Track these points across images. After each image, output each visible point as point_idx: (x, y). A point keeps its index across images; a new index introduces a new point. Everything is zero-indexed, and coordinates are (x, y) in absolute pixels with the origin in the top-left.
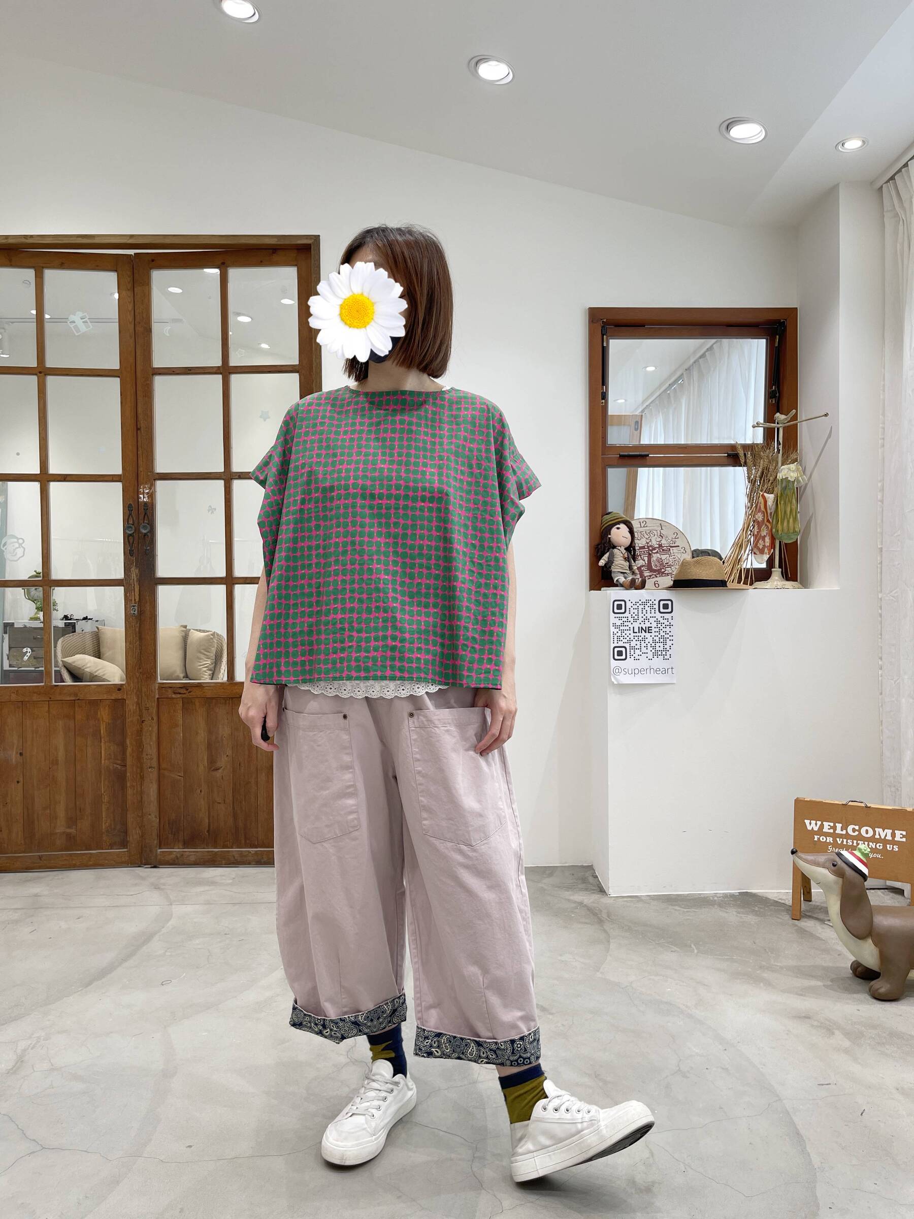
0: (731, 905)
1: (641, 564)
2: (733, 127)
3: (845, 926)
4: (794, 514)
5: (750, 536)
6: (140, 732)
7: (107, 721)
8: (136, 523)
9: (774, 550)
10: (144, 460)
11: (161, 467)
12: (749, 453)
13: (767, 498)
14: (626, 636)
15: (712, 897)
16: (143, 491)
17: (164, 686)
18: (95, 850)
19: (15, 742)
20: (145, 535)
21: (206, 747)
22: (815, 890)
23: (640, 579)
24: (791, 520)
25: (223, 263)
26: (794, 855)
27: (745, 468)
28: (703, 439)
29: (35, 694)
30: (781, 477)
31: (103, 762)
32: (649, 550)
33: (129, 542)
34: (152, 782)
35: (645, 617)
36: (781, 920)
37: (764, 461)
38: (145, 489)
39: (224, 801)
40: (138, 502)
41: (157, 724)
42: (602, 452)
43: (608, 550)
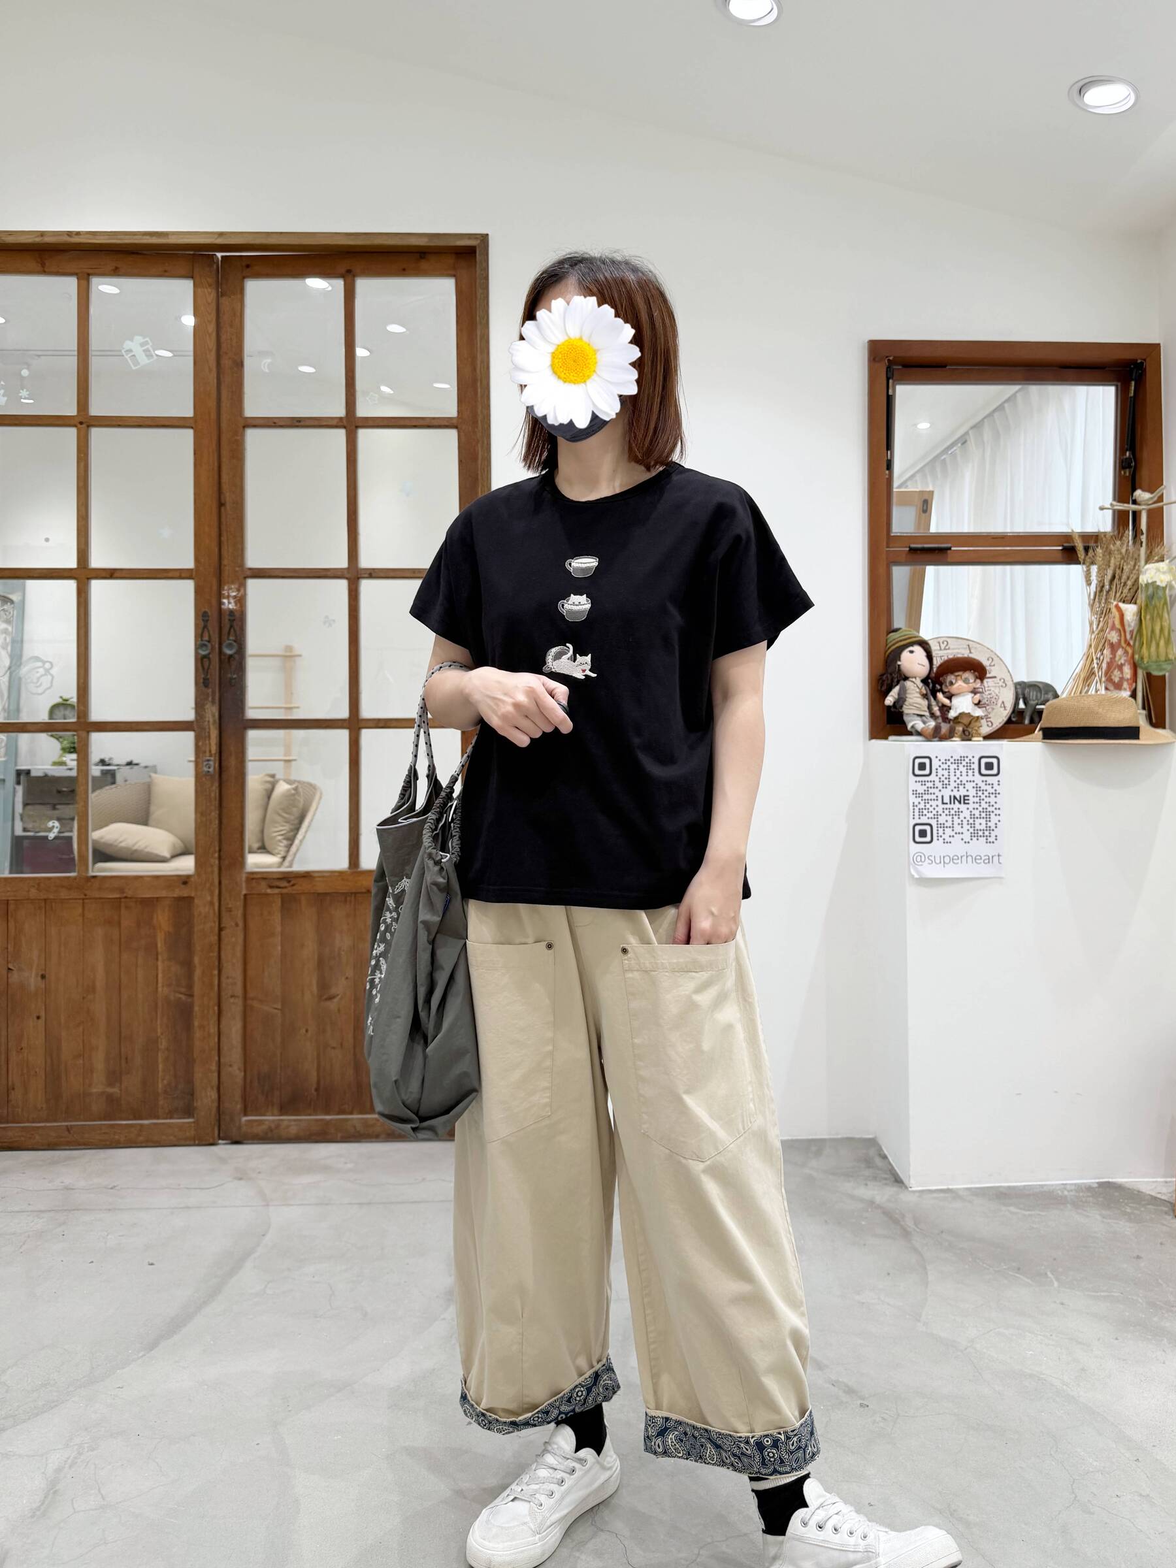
2: (1087, 92)
4: (1167, 634)
6: (218, 945)
7: (166, 929)
8: (216, 639)
10: (231, 550)
11: (253, 560)
13: (1123, 609)
14: (931, 809)
15: (1059, 1189)
16: (228, 593)
17: (255, 876)
18: (150, 1118)
19: (35, 958)
20: (231, 656)
21: (316, 965)
24: (1162, 643)
25: (349, 272)
27: (1084, 567)
29: (63, 889)
30: (1145, 581)
31: (160, 989)
33: (203, 667)
34: (234, 1018)
35: (958, 782)
37: (1115, 557)
38: (230, 591)
39: (341, 1044)
40: (220, 609)
41: (242, 933)
42: (888, 543)
43: (898, 683)
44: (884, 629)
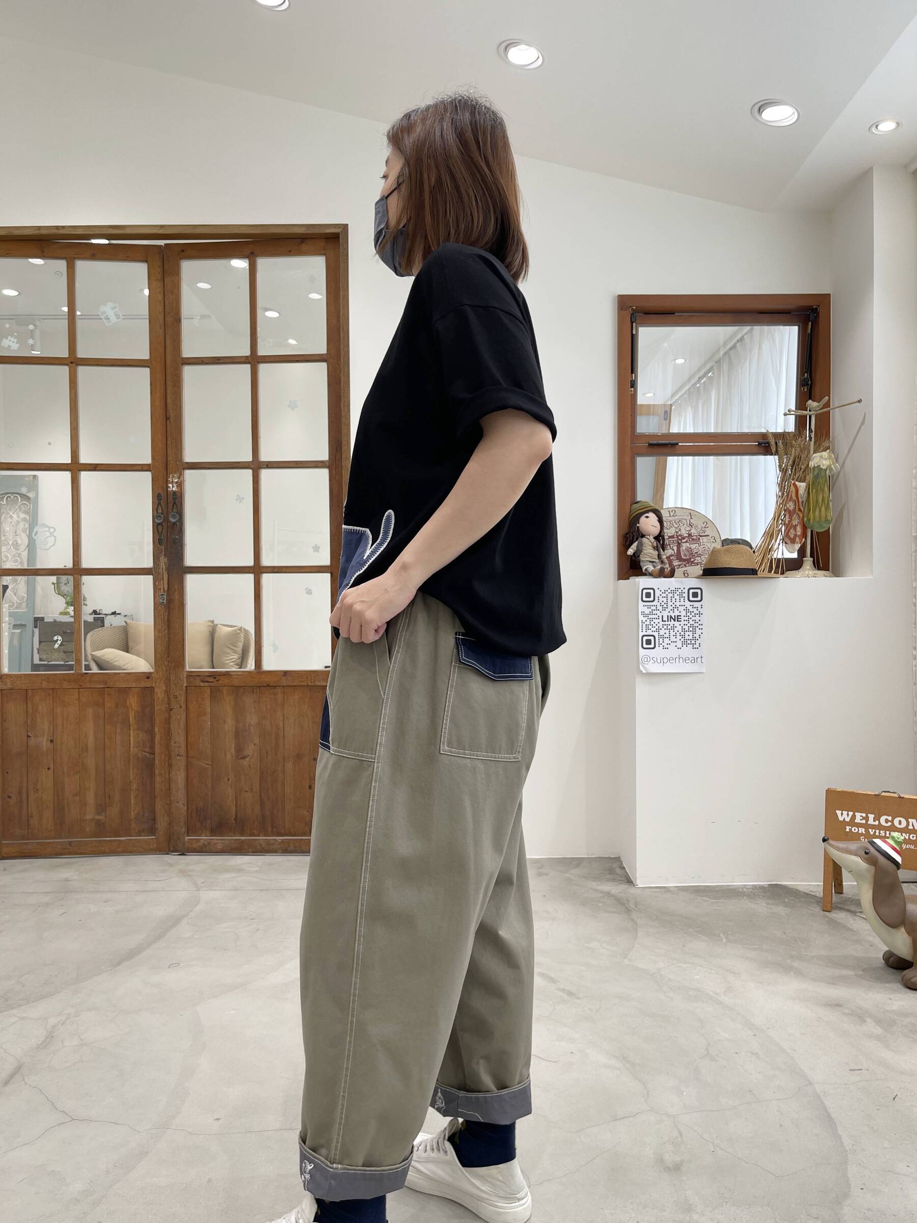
0: (761, 897)
2: (763, 111)
3: (878, 915)
4: (826, 502)
5: (781, 526)
6: (168, 721)
7: (136, 709)
8: (165, 511)
9: (806, 539)
10: (173, 450)
11: (189, 456)
12: (780, 442)
13: (798, 486)
14: (654, 625)
15: (741, 888)
17: (191, 674)
18: (124, 837)
19: (46, 727)
20: (174, 524)
21: (234, 735)
22: (848, 882)
23: (669, 569)
24: (823, 509)
25: (252, 253)
26: (825, 843)
27: (777, 457)
28: (733, 428)
29: (66, 682)
30: (813, 465)
31: (132, 749)
32: (678, 539)
33: (158, 531)
34: (180, 770)
35: (674, 606)
36: (812, 912)
37: (796, 450)
38: (174, 478)
39: (251, 789)
40: (167, 491)
41: (185, 712)
42: (631, 441)
43: (637, 539)
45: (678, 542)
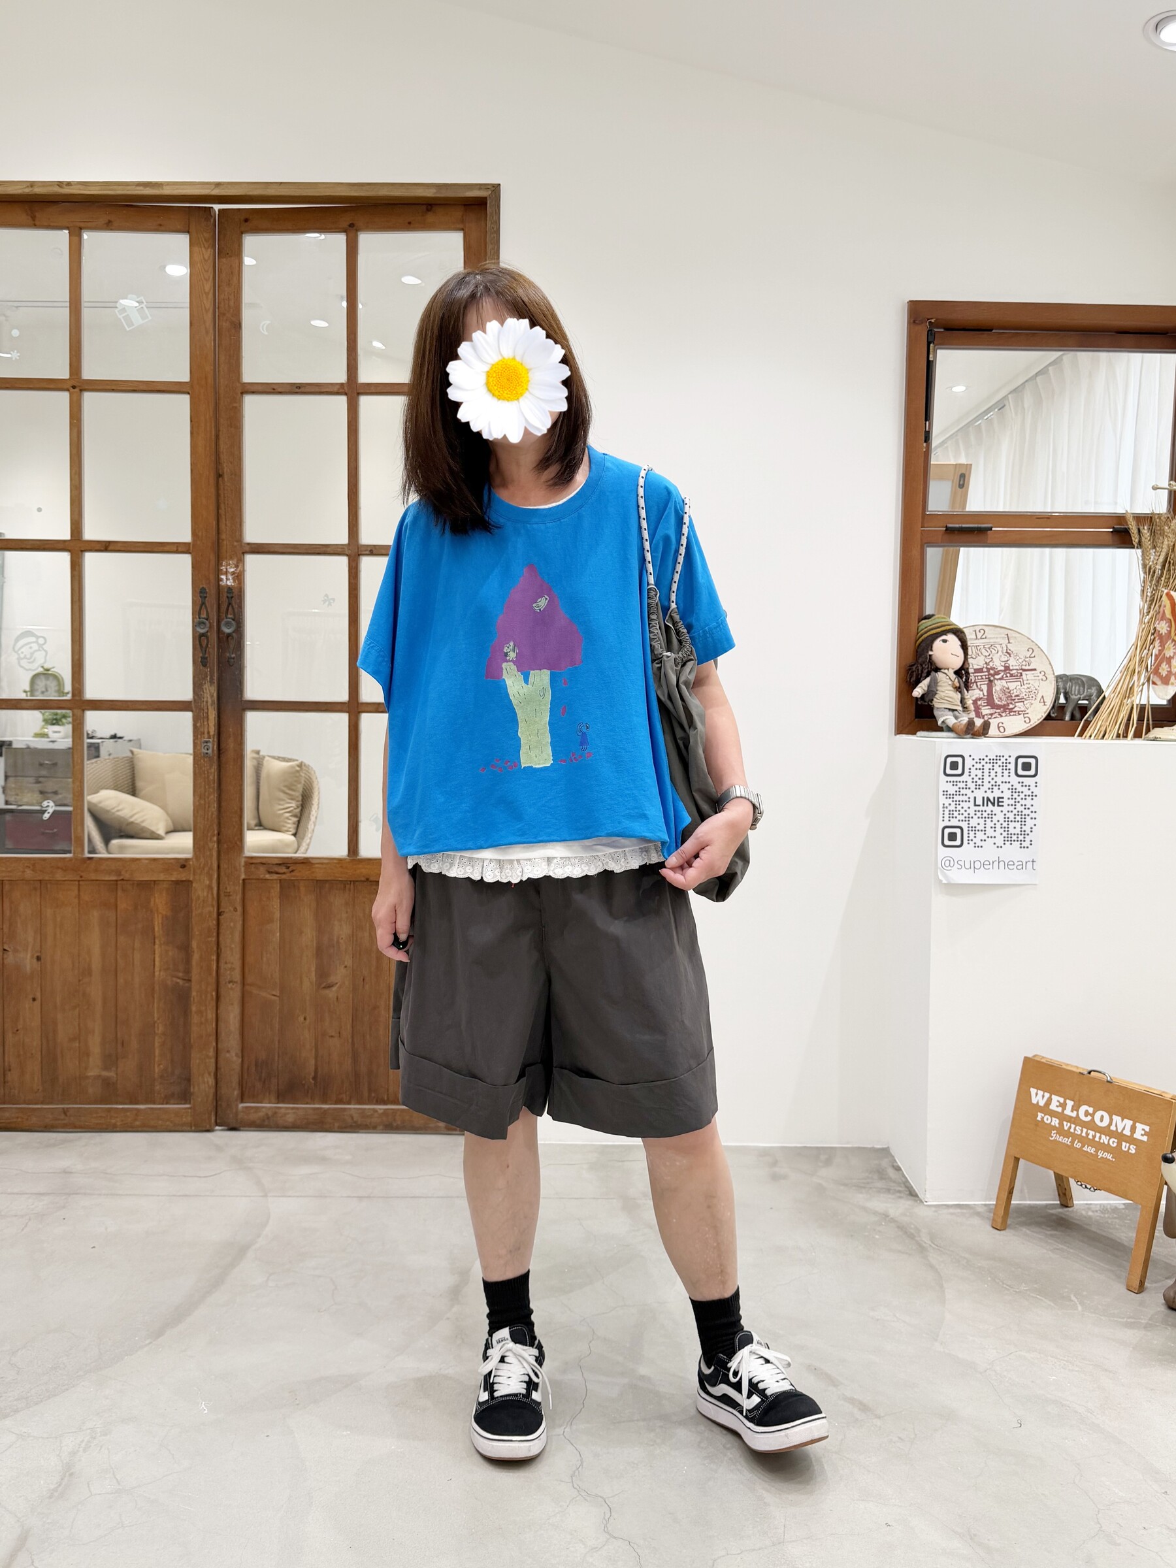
1: (977, 696)
2: (1163, 28)
6: (217, 929)
7: (164, 913)
8: (214, 616)
10: (228, 524)
11: (251, 535)
12: (1145, 527)
13: (1174, 598)
14: (962, 811)
15: (1083, 1210)
16: (227, 569)
17: (254, 861)
18: (146, 1102)
19: (30, 939)
20: (229, 635)
21: (315, 952)
23: (980, 720)
25: (351, 225)
27: (1136, 553)
29: (60, 871)
31: (157, 974)
32: (988, 675)
33: (201, 646)
34: (232, 1004)
35: (993, 782)
38: (228, 567)
39: (340, 1033)
40: (219, 585)
41: (241, 919)
42: (923, 523)
43: (928, 674)
44: (915, 617)
45: (989, 678)
